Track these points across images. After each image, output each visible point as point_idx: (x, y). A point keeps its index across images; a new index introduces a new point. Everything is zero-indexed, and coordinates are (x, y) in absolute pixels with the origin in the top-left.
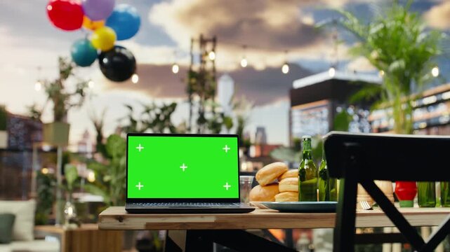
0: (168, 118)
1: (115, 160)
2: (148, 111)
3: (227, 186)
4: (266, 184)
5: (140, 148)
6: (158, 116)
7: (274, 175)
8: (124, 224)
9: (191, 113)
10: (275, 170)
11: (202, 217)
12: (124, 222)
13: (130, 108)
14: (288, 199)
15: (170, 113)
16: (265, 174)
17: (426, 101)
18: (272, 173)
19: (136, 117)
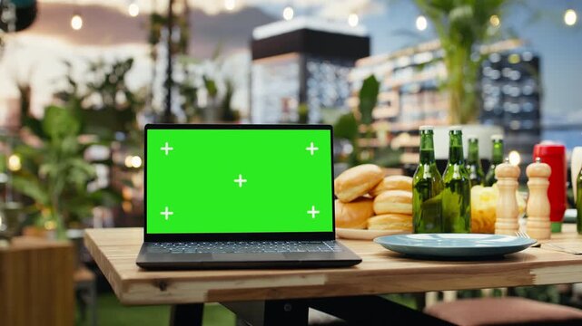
0: (121, 78)
1: (56, 141)
2: (94, 69)
3: (313, 212)
4: (351, 200)
5: (167, 149)
6: (108, 76)
7: (366, 186)
8: (170, 294)
9: (154, 73)
10: (366, 178)
11: (303, 276)
12: (170, 290)
13: (68, 64)
14: (391, 226)
15: (125, 72)
16: (350, 185)
17: (421, 59)
18: (362, 182)
19: (77, 78)
